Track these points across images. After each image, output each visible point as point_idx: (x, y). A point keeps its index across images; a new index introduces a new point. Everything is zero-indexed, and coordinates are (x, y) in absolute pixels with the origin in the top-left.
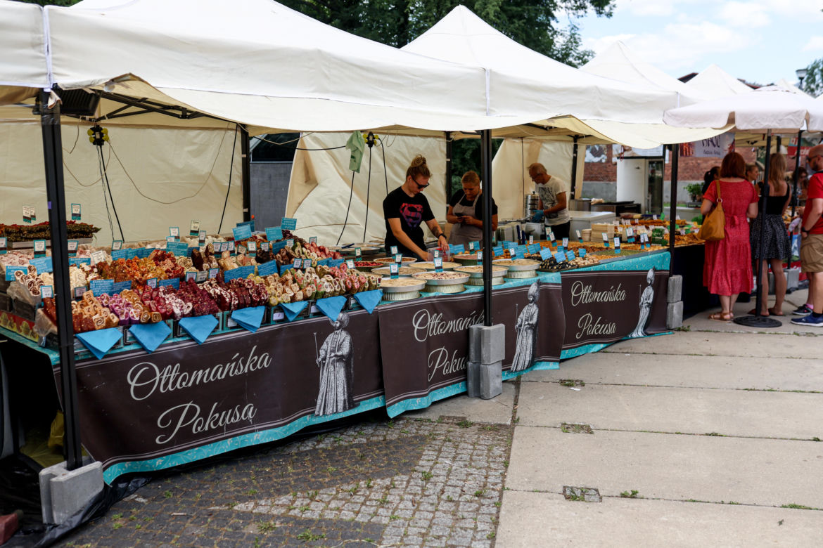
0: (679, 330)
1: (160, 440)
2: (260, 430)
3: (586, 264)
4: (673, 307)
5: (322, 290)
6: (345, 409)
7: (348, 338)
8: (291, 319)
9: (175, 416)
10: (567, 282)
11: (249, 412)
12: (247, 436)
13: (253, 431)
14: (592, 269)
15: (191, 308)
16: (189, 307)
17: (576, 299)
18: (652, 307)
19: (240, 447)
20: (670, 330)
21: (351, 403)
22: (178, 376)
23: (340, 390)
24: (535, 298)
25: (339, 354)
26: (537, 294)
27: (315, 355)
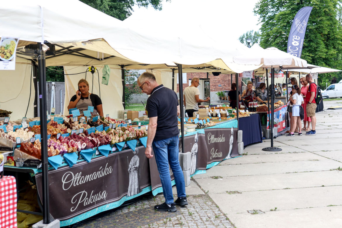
0: (243, 155)
1: (73, 209)
2: (109, 203)
3: (212, 125)
4: (240, 144)
5: (129, 137)
6: (137, 193)
7: (139, 159)
8: (120, 150)
9: (78, 198)
10: (206, 133)
11: (104, 195)
12: (103, 206)
13: (106, 204)
14: (214, 127)
15: (85, 146)
16: (84, 145)
17: (210, 141)
18: (233, 144)
19: (101, 212)
20: (239, 155)
21: (140, 190)
22: (81, 178)
23: (136, 183)
24: (196, 140)
25: (136, 166)
26: (197, 139)
27: (128, 167)
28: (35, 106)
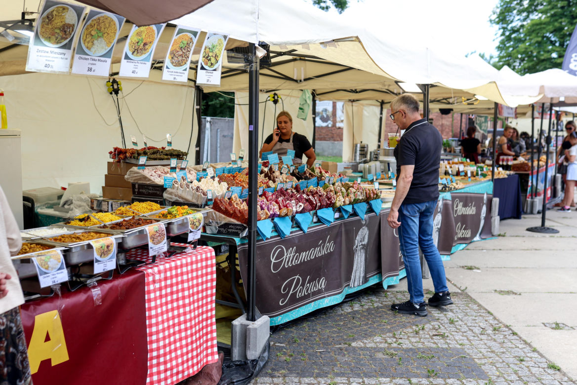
0: (499, 235)
1: (282, 303)
2: (328, 296)
3: (460, 187)
4: (495, 220)
5: (358, 198)
6: (363, 284)
7: (368, 232)
8: (346, 217)
9: (289, 285)
10: (453, 198)
11: (322, 283)
12: (321, 300)
13: (324, 297)
14: (462, 191)
15: (302, 207)
16: (301, 206)
17: (456, 211)
18: (486, 218)
19: (317, 308)
20: (493, 236)
21: (366, 280)
22: (294, 255)
23: (362, 269)
24: (440, 209)
25: (363, 243)
26: (442, 207)
27: (353, 243)
28: (198, 149)
